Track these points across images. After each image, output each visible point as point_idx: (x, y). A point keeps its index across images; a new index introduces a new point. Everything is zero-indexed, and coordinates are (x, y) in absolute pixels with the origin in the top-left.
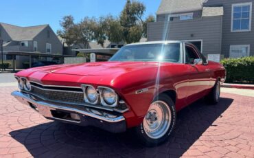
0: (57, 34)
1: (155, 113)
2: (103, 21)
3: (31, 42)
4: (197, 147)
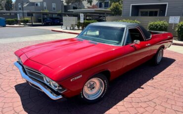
1: (94, 84)
3: (42, 3)
4: (118, 107)
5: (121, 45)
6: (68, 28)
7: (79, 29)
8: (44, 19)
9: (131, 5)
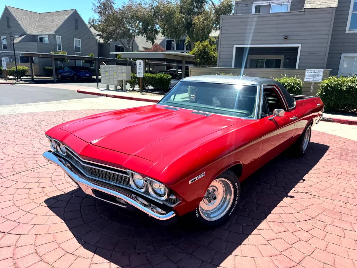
0: (89, 26)
1: (214, 190)
2: (155, 4)
3: (52, 37)
4: (261, 232)
5: (255, 118)
6: (112, 87)
7: (133, 90)
8: (57, 69)
9: (235, 46)
